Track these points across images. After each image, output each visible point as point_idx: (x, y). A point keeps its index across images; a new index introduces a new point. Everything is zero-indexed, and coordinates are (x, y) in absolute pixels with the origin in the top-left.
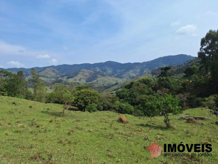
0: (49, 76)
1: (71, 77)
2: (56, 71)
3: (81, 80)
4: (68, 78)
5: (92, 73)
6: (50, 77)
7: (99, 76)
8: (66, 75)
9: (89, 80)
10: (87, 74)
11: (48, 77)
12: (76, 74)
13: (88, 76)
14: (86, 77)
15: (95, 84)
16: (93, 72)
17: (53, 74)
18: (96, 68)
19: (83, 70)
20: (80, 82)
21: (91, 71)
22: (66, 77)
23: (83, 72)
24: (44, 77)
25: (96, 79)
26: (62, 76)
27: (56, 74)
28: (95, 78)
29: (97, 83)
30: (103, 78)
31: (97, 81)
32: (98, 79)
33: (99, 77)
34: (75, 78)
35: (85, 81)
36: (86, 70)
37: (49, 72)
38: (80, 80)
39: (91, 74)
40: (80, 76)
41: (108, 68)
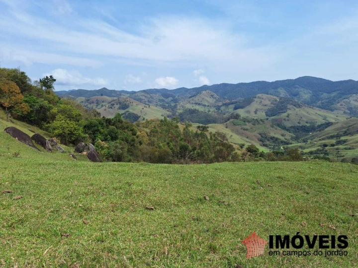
0: (207, 104)
1: (242, 107)
2: (215, 95)
3: (258, 112)
4: (236, 108)
5: (276, 101)
6: (208, 106)
7: (289, 106)
8: (232, 104)
9: (271, 113)
10: (268, 102)
11: (205, 106)
12: (249, 102)
13: (270, 106)
14: (266, 108)
15: (283, 121)
16: (278, 100)
17: (211, 101)
18: (279, 90)
19: (260, 95)
20: (256, 115)
21: (275, 97)
22: (232, 106)
23: (260, 98)
24: (199, 104)
25: (285, 112)
26: (226, 105)
27: (215, 100)
28: (282, 109)
29: (288, 120)
30: (297, 110)
31: (288, 116)
32: (289, 112)
33: (290, 109)
34: (248, 108)
35: (264, 114)
36: (265, 96)
37: (206, 98)
38: (256, 112)
39: (274, 102)
40: (255, 106)
41: (302, 89)
